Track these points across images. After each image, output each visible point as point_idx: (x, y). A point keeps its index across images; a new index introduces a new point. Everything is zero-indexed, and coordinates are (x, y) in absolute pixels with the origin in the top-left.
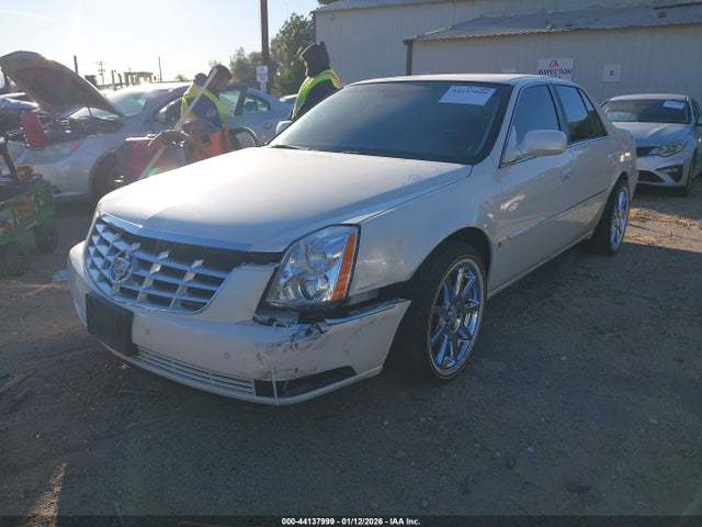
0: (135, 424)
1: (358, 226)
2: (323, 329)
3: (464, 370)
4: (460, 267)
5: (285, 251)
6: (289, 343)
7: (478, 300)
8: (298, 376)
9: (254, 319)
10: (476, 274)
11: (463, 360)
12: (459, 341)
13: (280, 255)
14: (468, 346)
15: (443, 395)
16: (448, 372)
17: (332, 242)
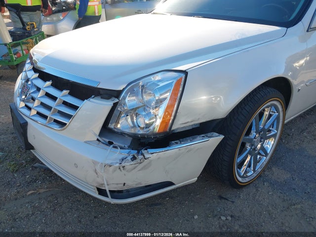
0: (33, 192)
1: (185, 73)
2: (147, 156)
3: (259, 176)
4: (268, 107)
5: (124, 89)
6: (118, 165)
7: (277, 129)
8: (125, 188)
9: (98, 140)
10: (278, 111)
11: (260, 170)
12: (258, 157)
13: (120, 92)
14: (265, 160)
15: (241, 196)
16: (247, 180)
17: (161, 84)
